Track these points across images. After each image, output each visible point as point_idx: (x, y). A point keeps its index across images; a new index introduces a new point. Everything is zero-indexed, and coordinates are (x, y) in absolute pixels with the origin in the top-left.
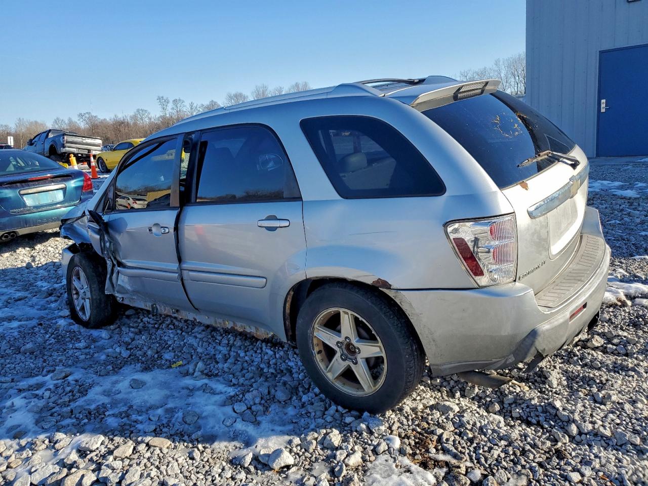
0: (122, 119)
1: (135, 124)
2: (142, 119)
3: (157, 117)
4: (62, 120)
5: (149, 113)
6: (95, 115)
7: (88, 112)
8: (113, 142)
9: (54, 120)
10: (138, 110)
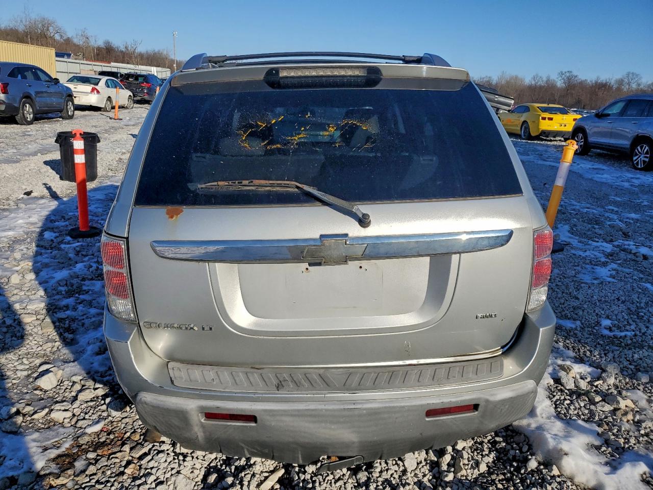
0: (604, 82)
1: (619, 89)
2: (629, 84)
3: (648, 83)
4: (541, 77)
5: (641, 78)
6: (576, 75)
7: (570, 70)
8: (584, 106)
9: (532, 76)
10: (628, 74)
